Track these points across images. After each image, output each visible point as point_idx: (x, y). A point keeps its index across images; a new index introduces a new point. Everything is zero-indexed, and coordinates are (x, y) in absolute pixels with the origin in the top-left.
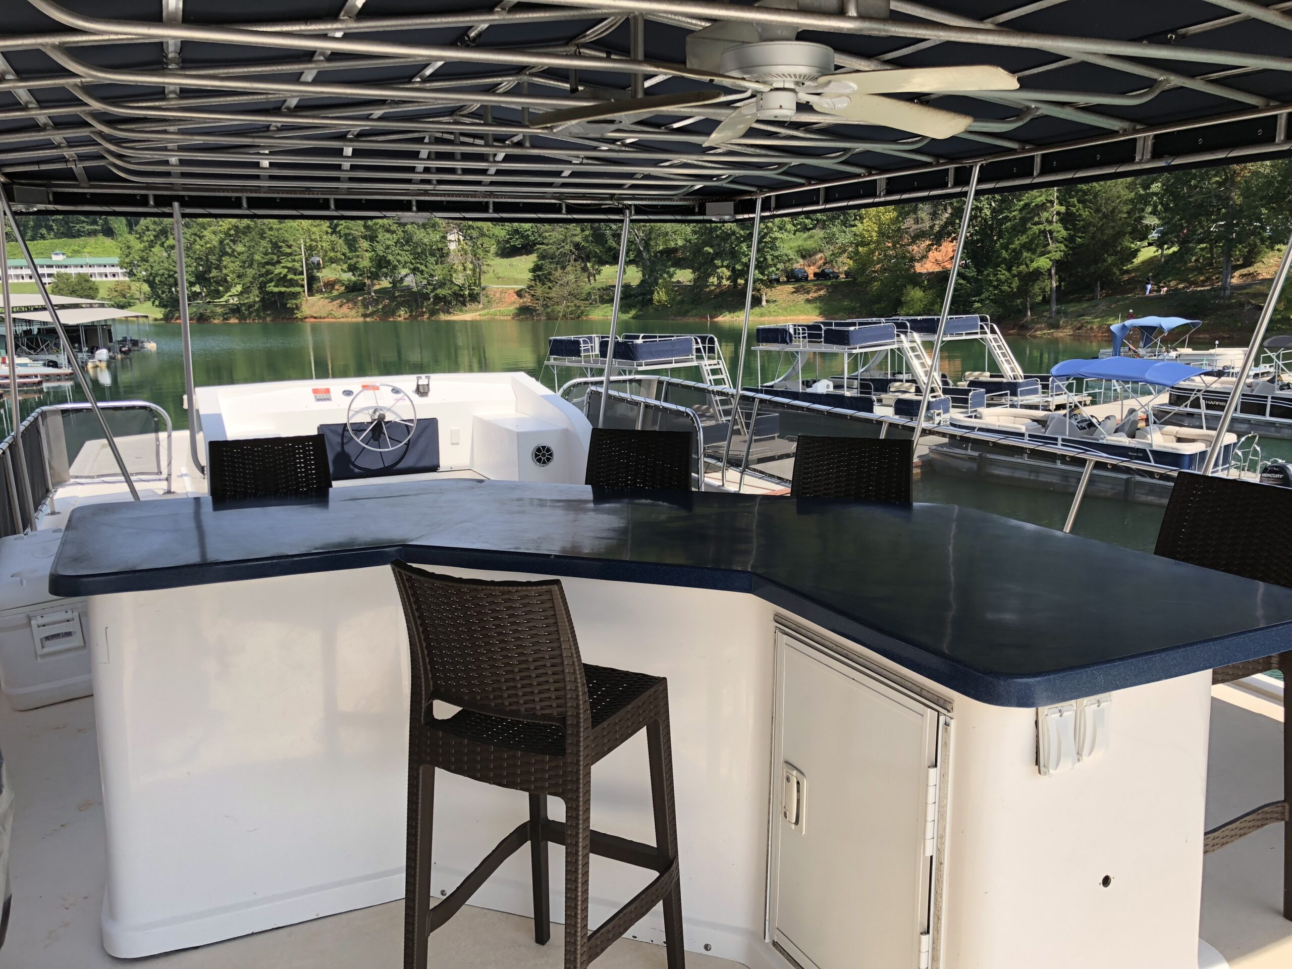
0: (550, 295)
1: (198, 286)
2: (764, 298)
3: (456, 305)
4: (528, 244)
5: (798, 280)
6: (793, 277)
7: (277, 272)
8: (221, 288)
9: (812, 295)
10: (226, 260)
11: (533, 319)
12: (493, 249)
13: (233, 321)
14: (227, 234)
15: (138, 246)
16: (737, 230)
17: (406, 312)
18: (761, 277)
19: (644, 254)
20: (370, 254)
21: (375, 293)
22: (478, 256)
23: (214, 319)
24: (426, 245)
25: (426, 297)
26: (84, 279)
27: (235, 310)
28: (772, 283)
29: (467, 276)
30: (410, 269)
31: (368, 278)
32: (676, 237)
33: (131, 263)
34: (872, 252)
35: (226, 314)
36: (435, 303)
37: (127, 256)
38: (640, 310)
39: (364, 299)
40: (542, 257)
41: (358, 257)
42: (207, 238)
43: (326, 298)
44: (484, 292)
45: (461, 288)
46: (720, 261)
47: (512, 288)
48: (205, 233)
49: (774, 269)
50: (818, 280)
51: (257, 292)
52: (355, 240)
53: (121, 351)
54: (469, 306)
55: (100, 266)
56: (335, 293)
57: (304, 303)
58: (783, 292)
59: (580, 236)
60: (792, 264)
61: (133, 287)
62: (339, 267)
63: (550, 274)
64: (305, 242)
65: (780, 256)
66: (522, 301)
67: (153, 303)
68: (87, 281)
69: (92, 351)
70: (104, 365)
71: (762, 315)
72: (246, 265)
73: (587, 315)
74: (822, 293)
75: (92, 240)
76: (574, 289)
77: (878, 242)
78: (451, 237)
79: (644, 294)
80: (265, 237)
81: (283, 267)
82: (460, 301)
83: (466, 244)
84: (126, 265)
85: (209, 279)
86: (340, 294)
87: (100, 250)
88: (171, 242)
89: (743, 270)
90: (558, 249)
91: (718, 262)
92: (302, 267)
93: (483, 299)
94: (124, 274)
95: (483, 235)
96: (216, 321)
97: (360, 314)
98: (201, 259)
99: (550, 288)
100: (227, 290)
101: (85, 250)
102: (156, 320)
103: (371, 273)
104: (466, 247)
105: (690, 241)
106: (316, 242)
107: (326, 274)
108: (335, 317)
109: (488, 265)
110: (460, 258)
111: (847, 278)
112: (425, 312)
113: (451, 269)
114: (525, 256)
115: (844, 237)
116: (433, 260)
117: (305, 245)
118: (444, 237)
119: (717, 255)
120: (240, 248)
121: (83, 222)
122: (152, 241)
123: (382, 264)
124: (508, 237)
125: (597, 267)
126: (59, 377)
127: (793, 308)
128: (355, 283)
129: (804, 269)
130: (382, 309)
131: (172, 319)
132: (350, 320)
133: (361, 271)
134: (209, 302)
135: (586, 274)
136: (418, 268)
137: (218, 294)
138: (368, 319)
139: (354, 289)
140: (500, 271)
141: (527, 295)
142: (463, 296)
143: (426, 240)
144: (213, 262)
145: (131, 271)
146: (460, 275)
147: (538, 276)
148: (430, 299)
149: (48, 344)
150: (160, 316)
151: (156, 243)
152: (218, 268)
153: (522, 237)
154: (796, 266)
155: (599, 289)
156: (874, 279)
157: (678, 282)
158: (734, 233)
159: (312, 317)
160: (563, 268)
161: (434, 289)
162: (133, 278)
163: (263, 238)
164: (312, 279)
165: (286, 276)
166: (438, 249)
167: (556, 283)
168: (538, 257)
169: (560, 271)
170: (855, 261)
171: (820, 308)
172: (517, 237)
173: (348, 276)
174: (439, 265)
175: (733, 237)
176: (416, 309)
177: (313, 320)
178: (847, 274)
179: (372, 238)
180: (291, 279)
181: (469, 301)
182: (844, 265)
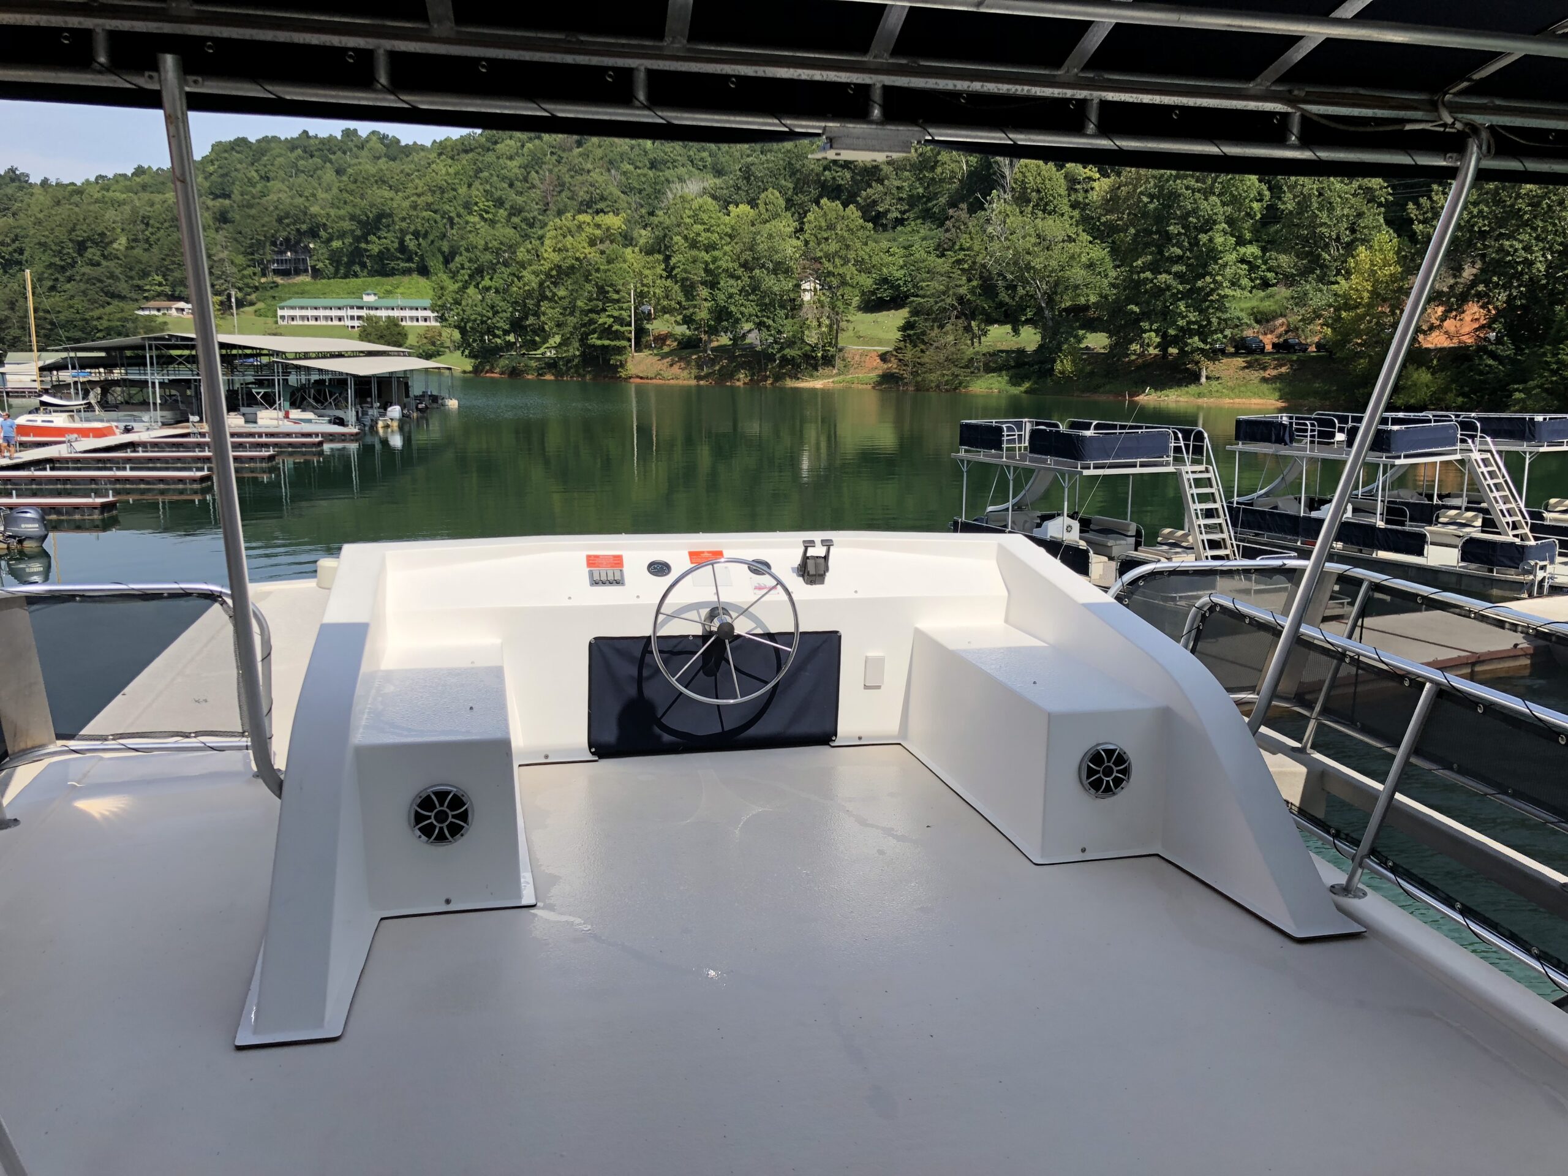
0: (922, 360)
1: (512, 335)
2: (1204, 373)
3: (806, 368)
4: (898, 296)
5: (1250, 351)
6: (1244, 348)
7: (601, 321)
8: (537, 338)
9: (1271, 372)
10: (545, 305)
11: (898, 390)
12: (856, 300)
13: (549, 377)
14: (548, 275)
15: (452, 287)
16: (1174, 283)
17: (746, 376)
18: (1202, 345)
19: (1047, 312)
20: (709, 304)
21: (712, 351)
22: (836, 309)
23: (528, 374)
24: (776, 295)
25: (771, 358)
26: (393, 322)
27: (552, 365)
28: (1215, 354)
29: (822, 334)
30: (755, 323)
31: (706, 332)
32: (1088, 291)
33: (443, 306)
34: (1360, 318)
35: (542, 368)
36: (781, 366)
37: (440, 298)
38: (1035, 383)
39: (699, 357)
40: (915, 313)
41: (695, 306)
42: (526, 279)
43: (656, 355)
44: (841, 354)
45: (814, 348)
46: (1147, 324)
47: (874, 350)
48: (524, 273)
49: (1220, 335)
50: (1278, 352)
51: (577, 345)
52: (693, 286)
53: (417, 408)
54: (821, 371)
55: (411, 308)
56: (666, 349)
57: (629, 359)
58: (1230, 367)
59: (965, 288)
60: (1242, 331)
61: (444, 334)
62: (673, 319)
63: (924, 333)
64: (635, 287)
65: (1229, 319)
66: (885, 366)
67: (463, 352)
68: (397, 325)
69: (385, 407)
70: (395, 424)
71: (1200, 395)
72: (567, 313)
73: (966, 387)
74: (1283, 370)
75: (406, 279)
76: (953, 353)
77: (1370, 306)
78: (806, 286)
79: (1042, 362)
80: (590, 280)
81: (609, 316)
82: (811, 365)
83: (824, 294)
84: (437, 308)
85: (525, 328)
86: (672, 351)
87: (414, 290)
88: (486, 282)
89: (1176, 336)
90: (936, 303)
91: (1145, 325)
92: (630, 316)
93: (838, 362)
94: (436, 319)
95: (844, 283)
96: (530, 377)
97: (693, 376)
98: (516, 303)
99: (922, 351)
100: (545, 341)
101: (398, 291)
102: (464, 372)
103: (709, 326)
104: (823, 298)
105: (1106, 297)
106: (649, 287)
107: (658, 326)
108: (663, 378)
109: (848, 321)
110: (815, 311)
111: (1318, 351)
112: (769, 377)
113: (803, 325)
114: (893, 311)
115: (1319, 298)
116: (782, 313)
117: (635, 291)
118: (798, 286)
119: (1146, 315)
120: (562, 292)
121: (399, 259)
122: (466, 281)
123: (722, 316)
124: (874, 286)
125: (983, 326)
126: (343, 437)
127: (1243, 389)
128: (690, 337)
129: (1258, 337)
130: (719, 370)
131: (482, 372)
132: (680, 382)
133: (697, 323)
134: (524, 354)
135: (968, 336)
136: (764, 322)
137: (535, 346)
138: (702, 383)
139: (688, 345)
140: (862, 329)
141: (893, 359)
142: (815, 358)
143: (776, 289)
144: (531, 307)
145: (443, 315)
146: (814, 332)
147: (909, 336)
148: (775, 361)
149: (337, 398)
150: (469, 368)
151: (470, 284)
152: (537, 315)
153: (892, 287)
154: (1249, 333)
155: (984, 355)
156: (1359, 355)
157: (1087, 348)
158: (1169, 287)
159: (638, 377)
160: (941, 327)
161: (781, 349)
162: (444, 324)
163: (588, 281)
164: (640, 332)
165: (611, 326)
166: (790, 300)
167: (931, 345)
168: (910, 312)
169: (936, 330)
170: (1334, 329)
171: (1280, 390)
172: (886, 287)
173: (682, 330)
174: (790, 320)
175: (1168, 293)
176: (758, 373)
177: (638, 380)
178: (1319, 346)
179: (713, 285)
180: (617, 331)
181: (822, 364)
182: (1315, 335)
